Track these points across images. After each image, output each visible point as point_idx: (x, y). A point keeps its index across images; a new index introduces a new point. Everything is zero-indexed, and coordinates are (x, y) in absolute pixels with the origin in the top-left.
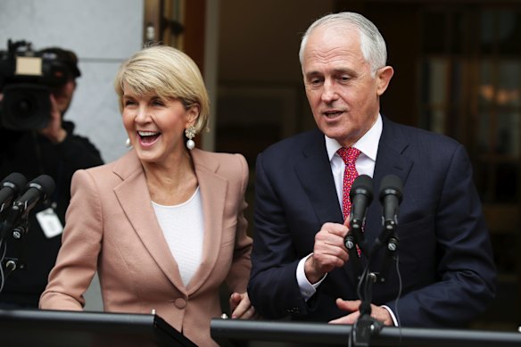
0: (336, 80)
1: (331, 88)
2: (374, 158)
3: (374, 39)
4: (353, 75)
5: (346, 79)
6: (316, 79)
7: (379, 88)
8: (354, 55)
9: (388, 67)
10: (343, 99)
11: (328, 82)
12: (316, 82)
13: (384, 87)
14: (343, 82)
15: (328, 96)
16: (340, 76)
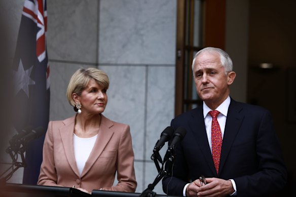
1: (206, 77)
2: (226, 115)
3: (227, 58)
4: (216, 72)
5: (213, 73)
7: (228, 81)
8: (217, 63)
9: (233, 72)
11: (205, 75)
12: (199, 75)
14: (212, 75)
15: (204, 80)
16: (210, 72)
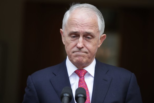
0: (84, 38)
4: (93, 37)
5: (89, 38)
6: (73, 35)
8: (95, 27)
9: (105, 35)
10: (86, 47)
13: (100, 44)
